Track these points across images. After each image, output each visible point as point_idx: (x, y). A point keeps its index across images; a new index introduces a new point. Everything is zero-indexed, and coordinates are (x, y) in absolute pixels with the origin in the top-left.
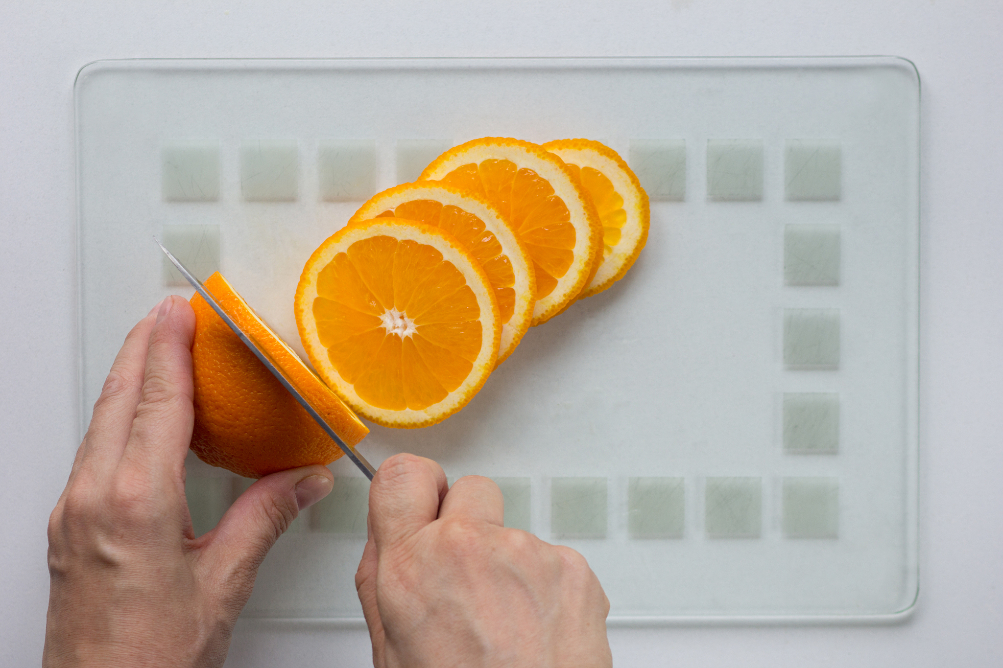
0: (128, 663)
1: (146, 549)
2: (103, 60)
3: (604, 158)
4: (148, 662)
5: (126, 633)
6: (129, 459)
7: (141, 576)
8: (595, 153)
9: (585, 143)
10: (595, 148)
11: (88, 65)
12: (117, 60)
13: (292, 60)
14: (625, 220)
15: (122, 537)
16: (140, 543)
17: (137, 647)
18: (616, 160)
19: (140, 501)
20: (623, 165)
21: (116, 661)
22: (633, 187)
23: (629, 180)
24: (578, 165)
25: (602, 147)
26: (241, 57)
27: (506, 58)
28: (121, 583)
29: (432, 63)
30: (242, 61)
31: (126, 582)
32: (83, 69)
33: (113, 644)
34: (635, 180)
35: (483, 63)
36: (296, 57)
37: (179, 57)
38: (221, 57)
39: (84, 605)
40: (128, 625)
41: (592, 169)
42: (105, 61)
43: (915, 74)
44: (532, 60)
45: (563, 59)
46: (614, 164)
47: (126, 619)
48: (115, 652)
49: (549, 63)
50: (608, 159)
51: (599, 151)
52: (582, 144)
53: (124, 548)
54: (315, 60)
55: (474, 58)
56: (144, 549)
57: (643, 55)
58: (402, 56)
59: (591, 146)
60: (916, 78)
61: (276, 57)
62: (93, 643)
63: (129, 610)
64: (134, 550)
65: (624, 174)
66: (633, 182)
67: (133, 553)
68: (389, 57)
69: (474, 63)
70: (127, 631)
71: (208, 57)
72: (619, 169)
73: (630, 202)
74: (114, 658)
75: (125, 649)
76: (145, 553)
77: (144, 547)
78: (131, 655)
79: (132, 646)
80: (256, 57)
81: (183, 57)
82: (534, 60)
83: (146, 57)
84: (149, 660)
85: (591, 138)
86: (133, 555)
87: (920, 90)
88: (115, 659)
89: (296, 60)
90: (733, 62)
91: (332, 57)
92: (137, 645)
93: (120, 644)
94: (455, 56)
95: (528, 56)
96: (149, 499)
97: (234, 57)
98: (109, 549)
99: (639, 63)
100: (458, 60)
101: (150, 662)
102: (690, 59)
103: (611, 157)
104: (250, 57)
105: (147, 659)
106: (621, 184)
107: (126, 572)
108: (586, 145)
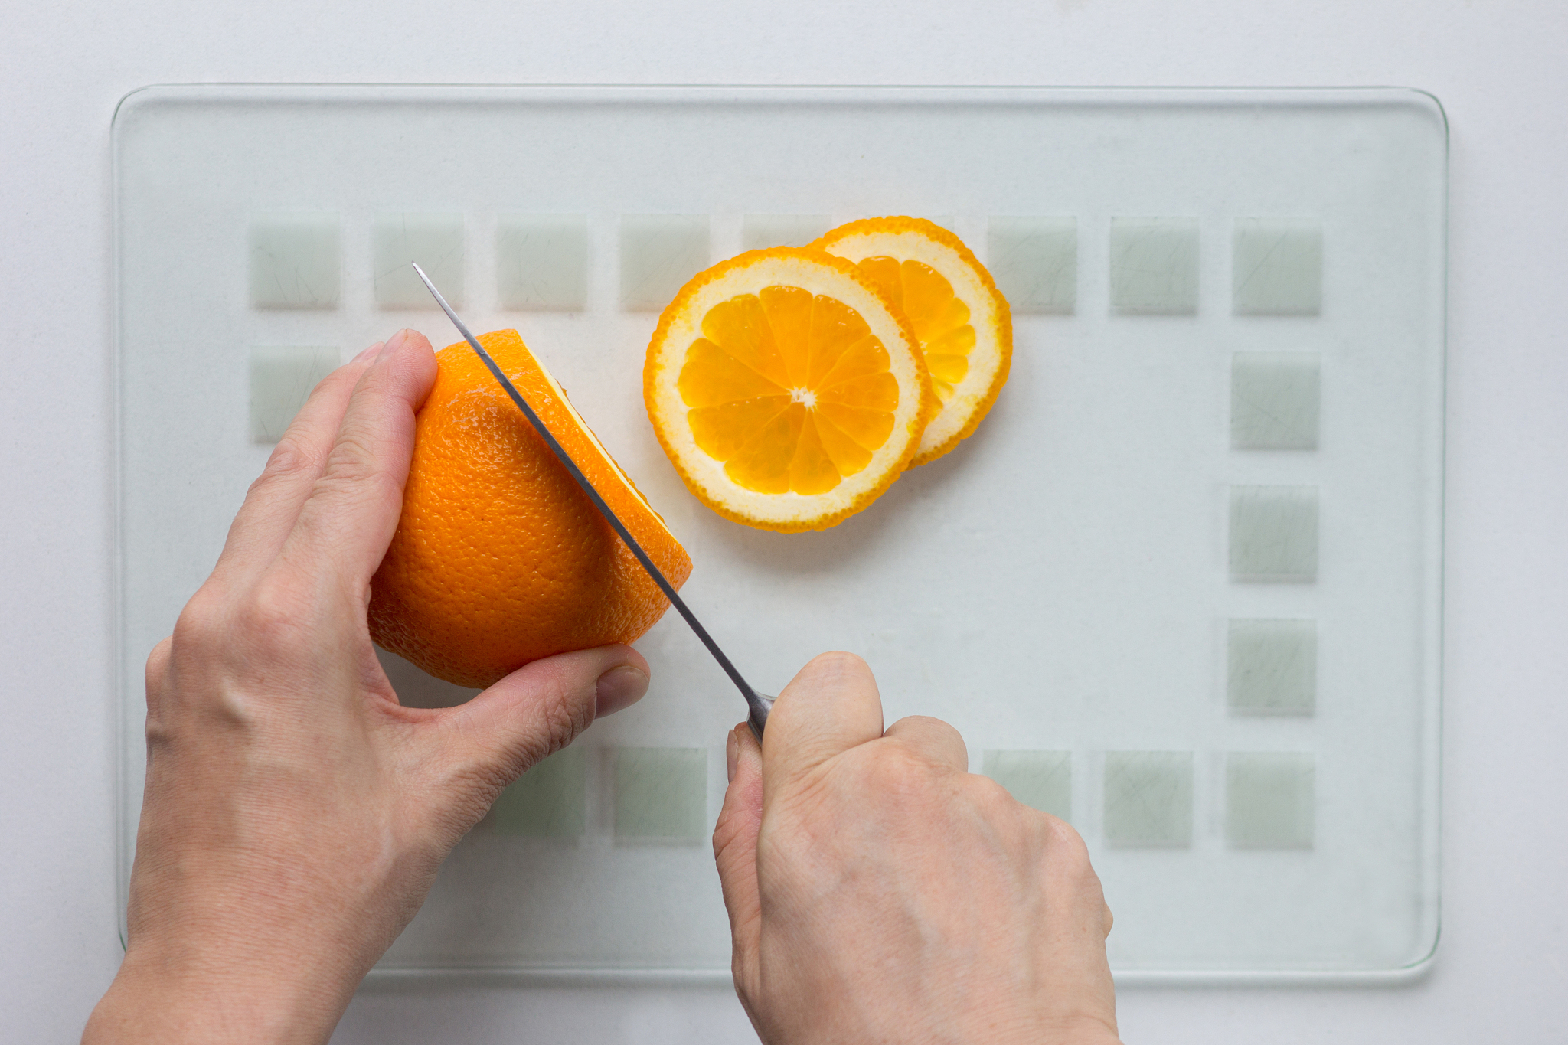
0: (260, 881)
1: (299, 702)
2: (157, 85)
3: (937, 245)
4: (291, 882)
5: (260, 834)
6: (285, 559)
7: (289, 746)
8: (922, 238)
9: (906, 222)
10: (922, 230)
11: (134, 93)
12: (179, 85)
13: (456, 88)
14: (973, 342)
15: (262, 681)
16: (291, 692)
17: (274, 858)
18: (956, 248)
19: (293, 625)
20: (967, 256)
21: (240, 878)
22: (984, 290)
23: (977, 279)
24: (895, 257)
25: (932, 229)
26: (375, 82)
27: (794, 86)
28: (258, 756)
29: (677, 94)
30: (377, 88)
31: (265, 753)
32: (126, 99)
33: (238, 850)
34: (986, 278)
35: (757, 94)
36: (463, 82)
37: (278, 81)
38: (344, 82)
39: (196, 789)
40: (264, 823)
41: (918, 263)
42: (159, 87)
43: (1440, 116)
44: (835, 89)
45: (884, 89)
46: (952, 254)
47: (261, 813)
48: (240, 864)
49: (862, 95)
50: (943, 247)
51: (928, 235)
52: (902, 225)
53: (264, 700)
54: (492, 88)
55: (743, 86)
56: (296, 702)
57: (1011, 84)
58: (630, 83)
59: (916, 227)
60: (1442, 123)
61: (431, 82)
62: (208, 849)
63: (266, 798)
64: (280, 703)
65: (968, 269)
66: (984, 282)
67: (279, 709)
68: (610, 83)
69: (744, 94)
70: (262, 831)
71: (324, 81)
72: (961, 262)
73: (981, 313)
74: (238, 872)
75: (256, 860)
76: (295, 709)
77: (296, 700)
78: (266, 870)
79: (268, 856)
80: (399, 82)
81: (284, 81)
82: (839, 89)
83: (226, 81)
84: (293, 880)
85: (914, 215)
86: (277, 711)
87: (1447, 142)
88: (239, 875)
89: (462, 88)
90: (1152, 96)
91: (518, 83)
92: (276, 855)
93: (249, 852)
94: (713, 83)
95: (829, 83)
96: (308, 623)
97: (364, 81)
98: (240, 699)
99: (1004, 95)
100: (719, 89)
101: (294, 882)
102: (1085, 90)
103: (948, 244)
104: (390, 82)
105: (289, 878)
106: (965, 286)
107: (265, 738)
108: (908, 226)
